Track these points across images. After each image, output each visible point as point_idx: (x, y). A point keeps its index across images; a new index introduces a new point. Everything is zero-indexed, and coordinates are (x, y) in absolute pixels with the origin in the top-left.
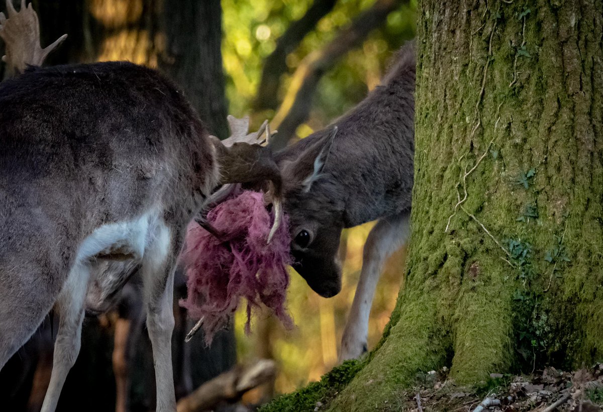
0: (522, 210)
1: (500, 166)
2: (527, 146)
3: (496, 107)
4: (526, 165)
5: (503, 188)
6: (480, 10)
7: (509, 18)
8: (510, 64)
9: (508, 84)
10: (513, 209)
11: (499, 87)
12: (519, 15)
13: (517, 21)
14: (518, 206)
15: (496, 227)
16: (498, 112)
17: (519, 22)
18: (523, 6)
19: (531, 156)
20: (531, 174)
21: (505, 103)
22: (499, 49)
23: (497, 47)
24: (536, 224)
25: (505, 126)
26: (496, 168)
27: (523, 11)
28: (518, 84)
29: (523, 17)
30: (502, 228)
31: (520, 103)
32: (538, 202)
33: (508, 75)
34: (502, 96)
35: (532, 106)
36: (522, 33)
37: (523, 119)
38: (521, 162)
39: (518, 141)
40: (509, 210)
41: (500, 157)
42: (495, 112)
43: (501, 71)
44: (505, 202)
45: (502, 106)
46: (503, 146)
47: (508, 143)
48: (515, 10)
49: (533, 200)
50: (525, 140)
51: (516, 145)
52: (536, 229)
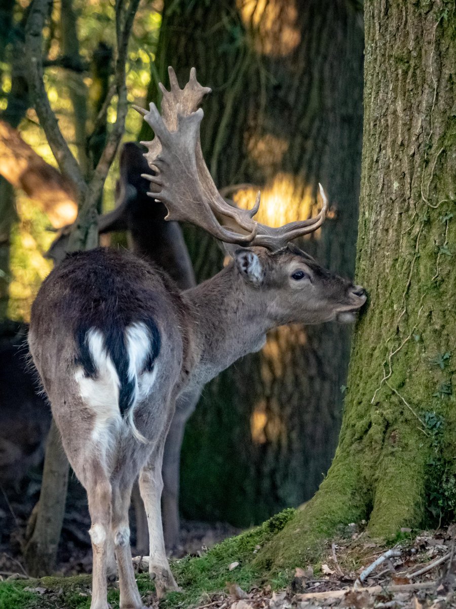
0: (438, 387)
1: (421, 349)
2: (445, 332)
3: (420, 297)
4: (443, 349)
5: (423, 367)
6: (410, 213)
7: (434, 220)
8: (434, 261)
9: (430, 278)
10: (430, 386)
11: (423, 280)
12: (443, 219)
13: (441, 224)
14: (435, 384)
15: (415, 401)
16: (421, 302)
17: (443, 225)
18: (447, 210)
19: (448, 341)
20: (447, 356)
21: (427, 294)
22: (424, 247)
23: (423, 245)
24: (449, 399)
25: (427, 314)
26: (417, 350)
27: (446, 215)
28: (439, 278)
29: (446, 221)
30: (420, 402)
31: (441, 295)
32: (452, 380)
33: (432, 270)
34: (425, 288)
35: (451, 297)
36: (445, 234)
37: (442, 308)
38: (439, 346)
39: (437, 327)
40: (427, 387)
41: (422, 341)
42: (419, 301)
43: (425, 266)
44: (423, 380)
45: (425, 296)
46: (424, 331)
47: (429, 328)
48: (440, 214)
49: (448, 379)
50: (443, 327)
51: (435, 331)
52: (449, 404)
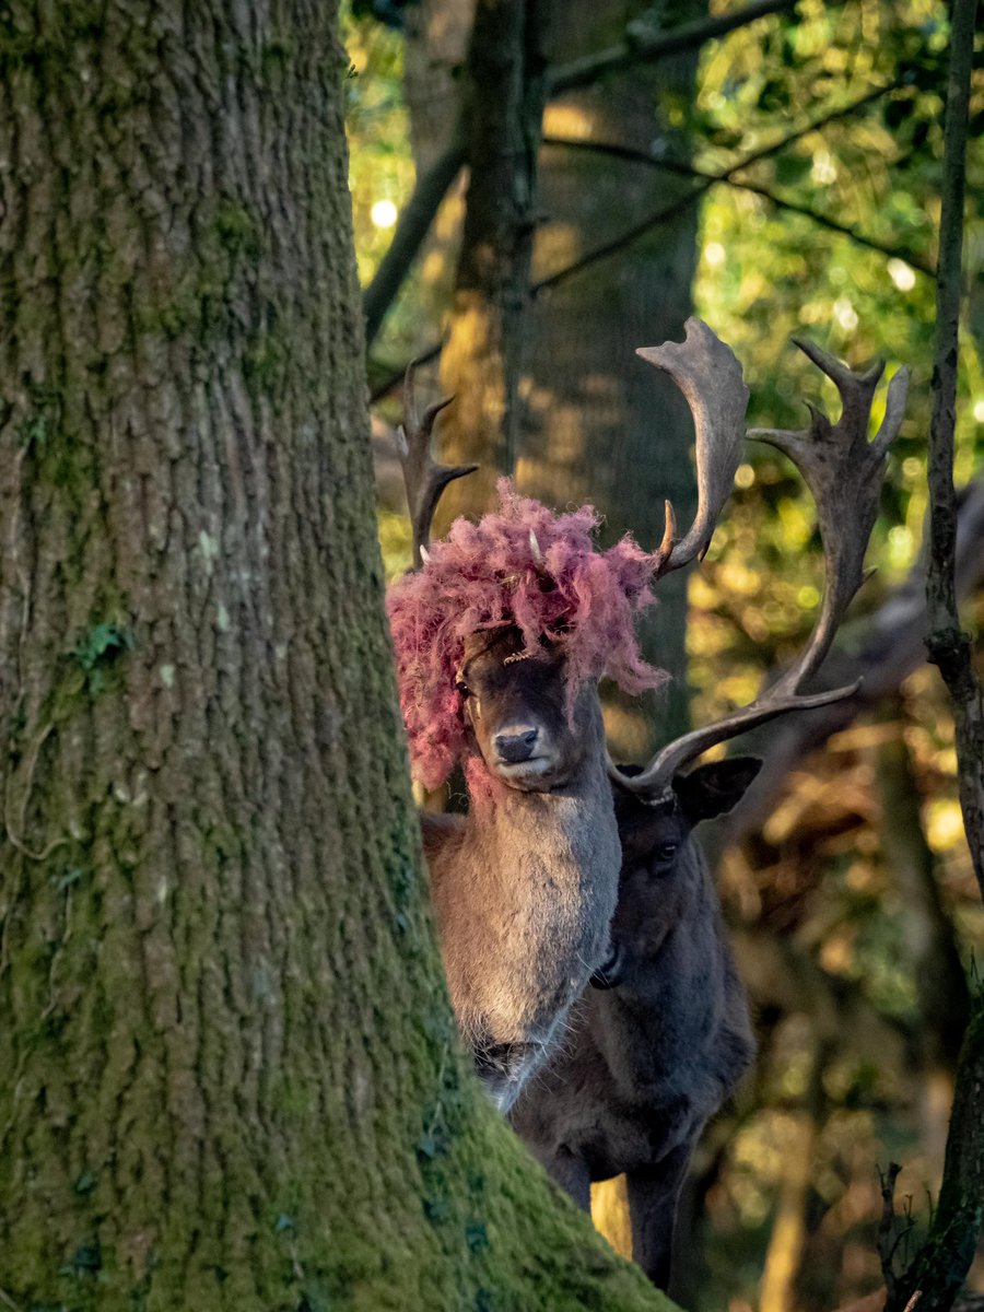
0: (69, 1253)
1: (26, 1170)
2: (77, 1132)
3: (16, 1058)
4: (76, 1168)
5: (34, 1210)
7: (39, 886)
8: (42, 977)
9: (38, 1014)
10: (51, 1251)
11: (22, 1019)
12: (58, 882)
13: (55, 892)
14: (61, 1247)
15: (21, 1287)
16: (20, 1068)
17: (59, 896)
18: (66, 863)
19: (84, 1151)
20: (85, 1183)
21: (34, 1048)
22: (21, 946)
23: (18, 941)
24: (96, 1279)
25: (34, 1093)
26: (18, 1174)
27: (66, 872)
28: (59, 1013)
29: (66, 888)
30: (31, 1289)
31: (64, 1050)
32: (101, 1237)
33: (40, 996)
34: (28, 1036)
35: (85, 1054)
36: (64, 914)
37: (69, 1079)
38: (66, 1163)
39: (60, 1121)
40: (44, 1255)
41: (28, 1153)
42: (15, 1067)
43: (26, 989)
44: (36, 1239)
45: (29, 1056)
46: (31, 1132)
47: (41, 1127)
48: (51, 871)
49: (90, 1233)
50: (72, 1120)
51: (55, 1130)
52: (97, 1289)
